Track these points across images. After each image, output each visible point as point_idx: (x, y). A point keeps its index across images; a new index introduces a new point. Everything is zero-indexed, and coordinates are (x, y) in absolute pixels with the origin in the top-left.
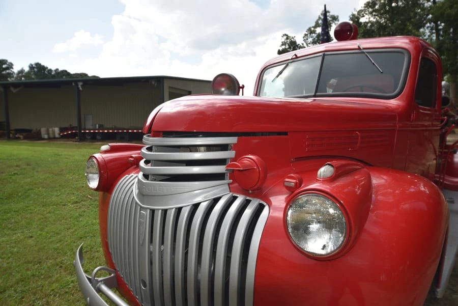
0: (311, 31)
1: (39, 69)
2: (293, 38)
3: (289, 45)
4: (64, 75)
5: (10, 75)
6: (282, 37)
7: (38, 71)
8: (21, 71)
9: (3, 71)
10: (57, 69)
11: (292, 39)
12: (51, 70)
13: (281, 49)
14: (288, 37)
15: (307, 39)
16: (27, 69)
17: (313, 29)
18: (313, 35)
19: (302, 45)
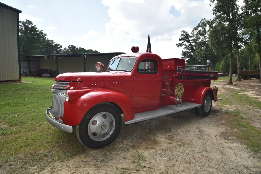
0: (195, 29)
1: (72, 48)
2: (187, 32)
3: (185, 36)
4: (83, 50)
5: (61, 50)
6: (182, 32)
7: (72, 49)
8: (65, 49)
9: (58, 49)
10: (80, 48)
12: (77, 48)
13: (181, 38)
14: (184, 32)
15: (194, 33)
16: (67, 48)
17: (197, 28)
18: (197, 31)
19: (191, 36)
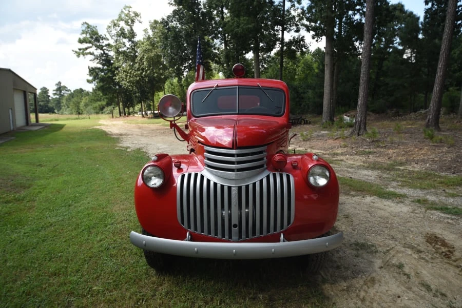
0: (114, 24)
2: (94, 27)
3: (90, 34)
6: (83, 25)
11: (94, 29)
13: (81, 37)
14: (89, 26)
15: (111, 31)
17: (116, 22)
18: (117, 28)
19: (104, 37)
